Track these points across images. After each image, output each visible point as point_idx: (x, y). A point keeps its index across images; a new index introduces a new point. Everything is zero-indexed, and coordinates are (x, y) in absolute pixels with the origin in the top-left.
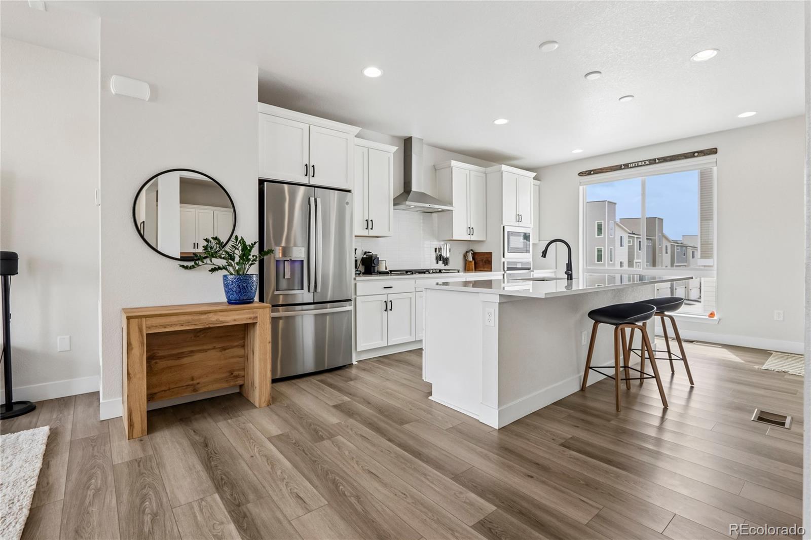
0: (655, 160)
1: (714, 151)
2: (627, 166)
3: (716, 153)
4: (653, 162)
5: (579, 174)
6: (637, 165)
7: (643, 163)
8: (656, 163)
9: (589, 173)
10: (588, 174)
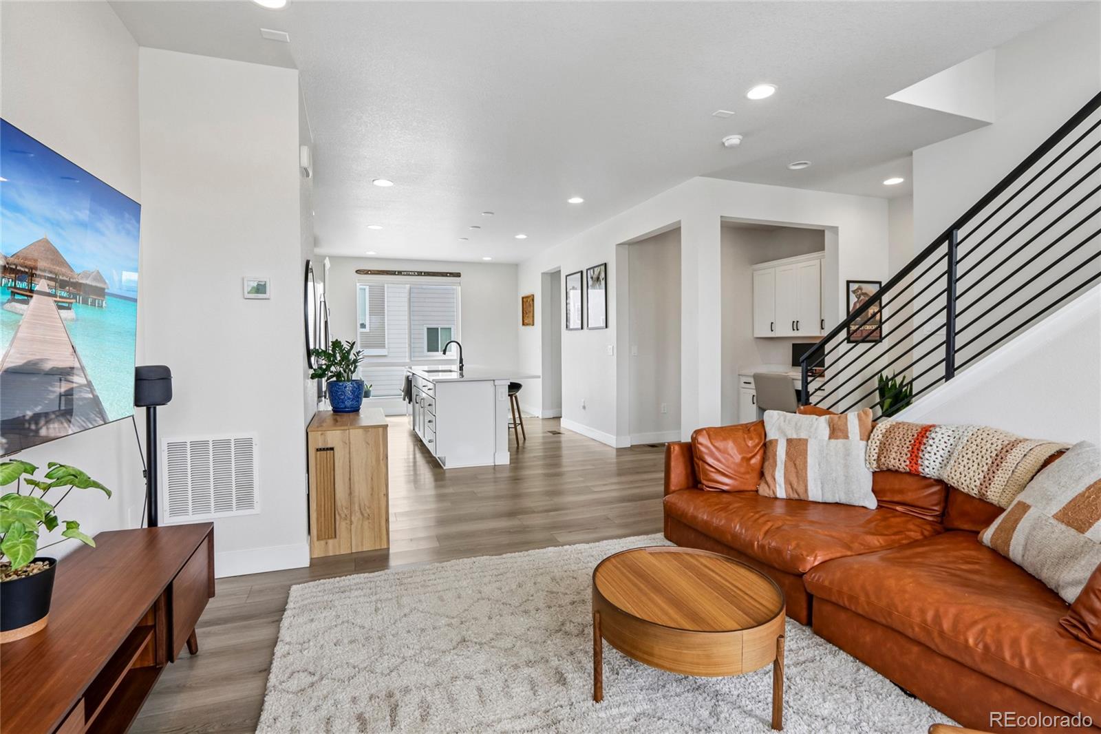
0: (421, 272)
1: (458, 275)
2: (400, 273)
3: (460, 276)
4: (420, 274)
5: (357, 272)
6: (408, 274)
7: (413, 273)
8: (422, 275)
9: (367, 272)
10: (366, 274)
